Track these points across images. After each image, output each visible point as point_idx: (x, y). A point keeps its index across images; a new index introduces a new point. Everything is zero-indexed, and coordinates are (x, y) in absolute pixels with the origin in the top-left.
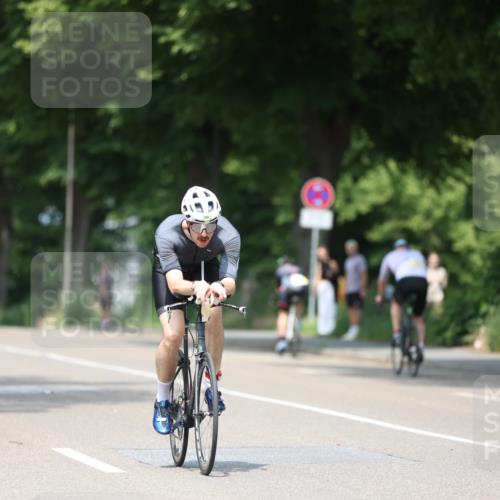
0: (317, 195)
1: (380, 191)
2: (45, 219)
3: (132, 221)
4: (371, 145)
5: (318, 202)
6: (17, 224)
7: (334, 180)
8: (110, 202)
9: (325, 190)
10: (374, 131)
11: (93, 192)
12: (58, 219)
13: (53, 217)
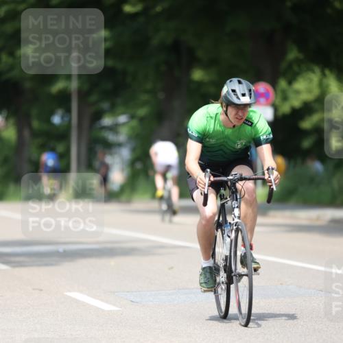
0: (262, 95)
1: (309, 91)
2: (57, 120)
3: (122, 119)
4: (301, 56)
5: (262, 100)
6: (36, 124)
7: (274, 84)
8: (105, 105)
9: (268, 91)
10: (302, 45)
11: (93, 98)
12: (66, 119)
13: (62, 118)
